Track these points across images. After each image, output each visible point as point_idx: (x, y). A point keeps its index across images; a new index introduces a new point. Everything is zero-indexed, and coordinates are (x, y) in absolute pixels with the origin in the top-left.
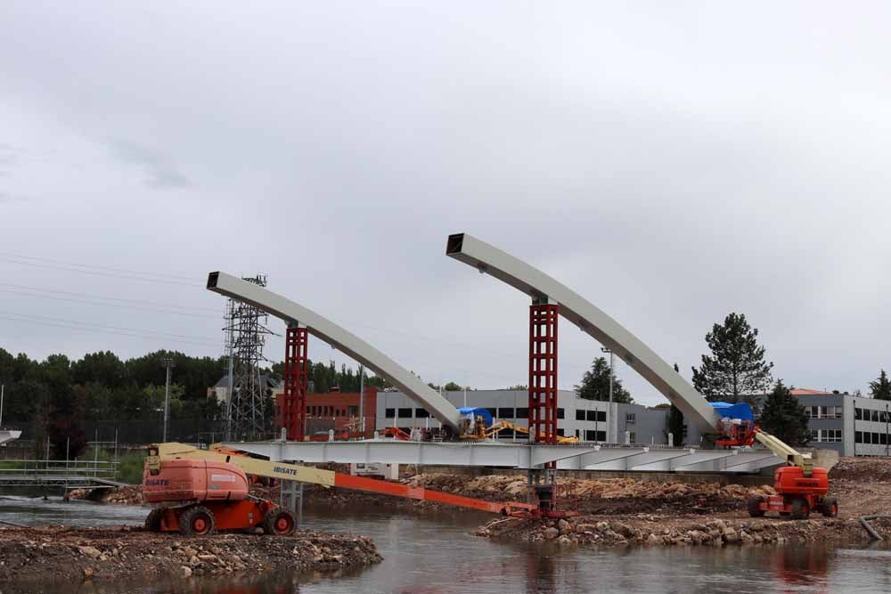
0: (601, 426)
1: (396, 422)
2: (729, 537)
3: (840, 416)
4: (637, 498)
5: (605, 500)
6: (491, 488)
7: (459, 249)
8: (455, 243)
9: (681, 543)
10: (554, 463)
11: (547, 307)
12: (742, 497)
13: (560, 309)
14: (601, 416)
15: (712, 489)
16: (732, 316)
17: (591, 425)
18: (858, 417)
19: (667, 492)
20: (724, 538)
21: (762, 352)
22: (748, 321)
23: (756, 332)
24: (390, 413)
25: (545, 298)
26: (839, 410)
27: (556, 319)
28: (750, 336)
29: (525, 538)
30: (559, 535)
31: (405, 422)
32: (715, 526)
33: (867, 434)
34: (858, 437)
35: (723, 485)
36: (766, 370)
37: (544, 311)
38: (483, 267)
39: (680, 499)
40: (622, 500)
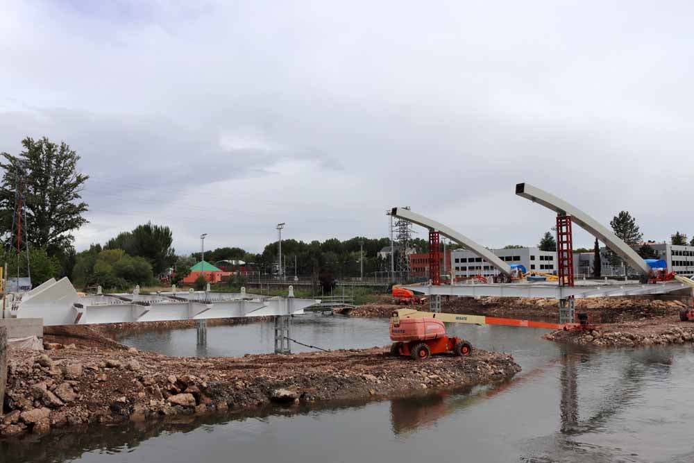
0: (551, 263)
1: (461, 265)
2: (686, 337)
3: (664, 254)
4: (607, 308)
5: (590, 309)
6: (529, 303)
7: (523, 191)
8: (520, 189)
9: (662, 343)
10: (573, 296)
11: (566, 218)
12: (664, 307)
13: (572, 218)
14: (551, 258)
15: (646, 303)
16: (622, 212)
17: (545, 263)
18: (673, 254)
19: (622, 305)
20: (683, 338)
21: (637, 229)
22: (630, 214)
23: (634, 219)
24: (457, 261)
25: (565, 213)
26: (664, 252)
27: (570, 223)
28: (632, 221)
29: (576, 341)
30: (594, 339)
31: (463, 265)
32: (676, 332)
33: (677, 262)
34: (673, 263)
35: (651, 300)
36: (640, 236)
37: (564, 219)
38: (534, 199)
39: (631, 308)
40: (598, 309)
